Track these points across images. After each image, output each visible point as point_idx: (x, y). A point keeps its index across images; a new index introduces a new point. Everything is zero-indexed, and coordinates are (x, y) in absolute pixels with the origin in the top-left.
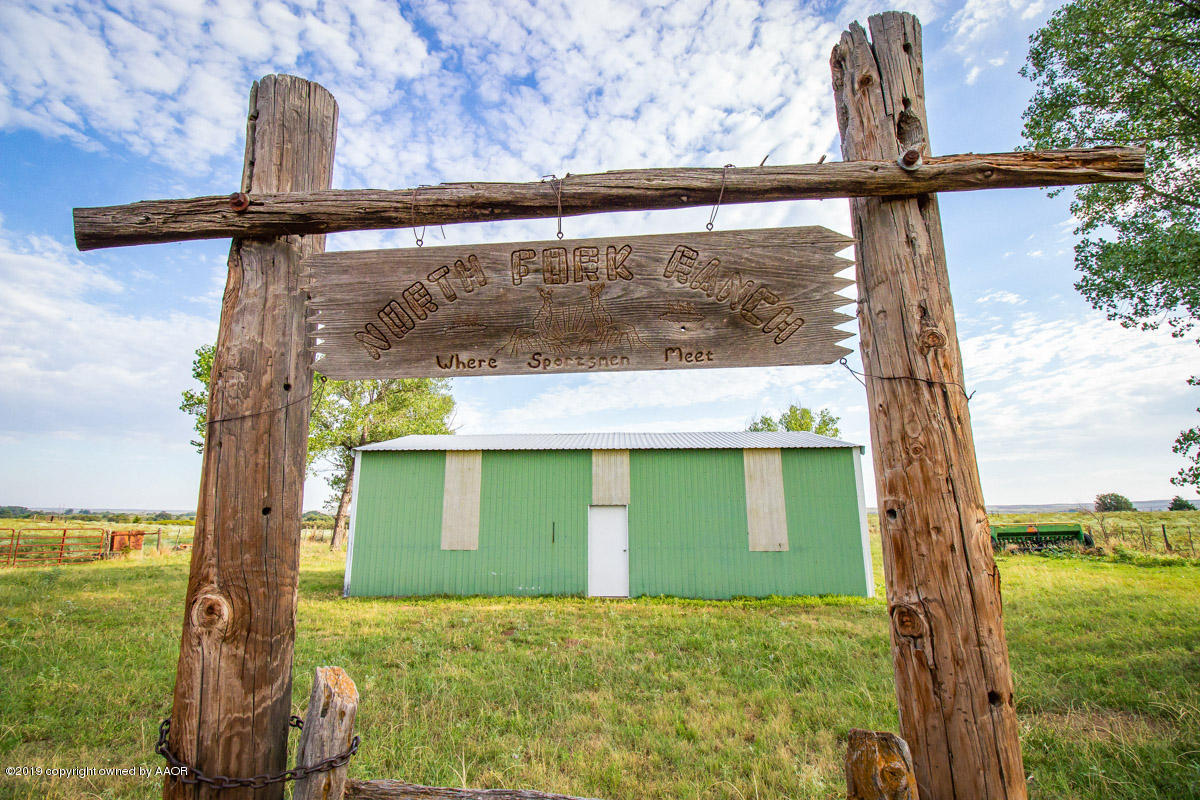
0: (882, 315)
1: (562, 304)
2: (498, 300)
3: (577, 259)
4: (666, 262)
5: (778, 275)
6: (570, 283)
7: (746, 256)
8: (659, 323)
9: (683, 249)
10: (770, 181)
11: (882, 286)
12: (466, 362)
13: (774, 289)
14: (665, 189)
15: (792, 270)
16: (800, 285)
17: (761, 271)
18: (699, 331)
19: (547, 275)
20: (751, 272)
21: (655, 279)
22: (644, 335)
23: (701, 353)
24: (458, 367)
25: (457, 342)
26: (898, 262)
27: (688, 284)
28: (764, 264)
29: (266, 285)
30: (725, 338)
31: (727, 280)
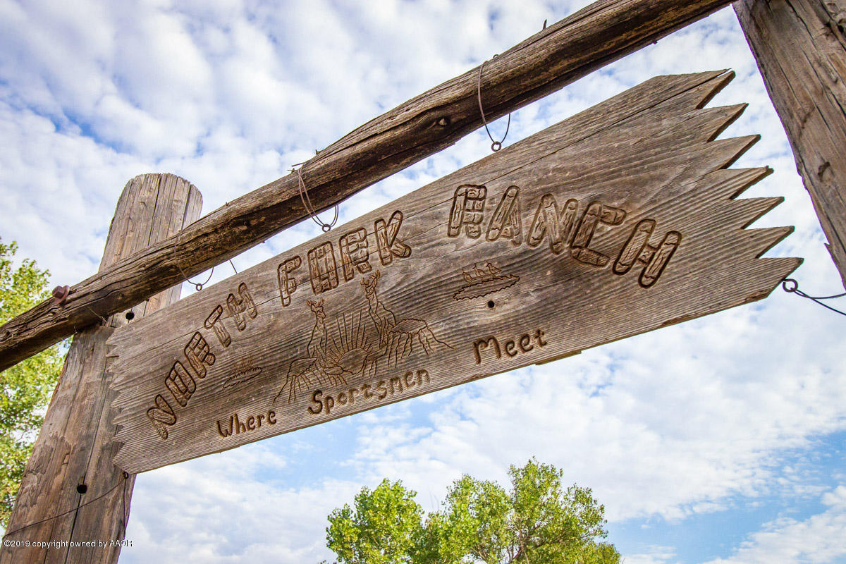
0: (827, 174)
1: (336, 315)
2: (269, 331)
3: (344, 250)
4: (447, 216)
5: (611, 176)
6: (342, 283)
7: (553, 165)
8: (454, 307)
9: (463, 190)
10: (542, 47)
11: (809, 123)
12: (245, 422)
13: (612, 199)
14: (413, 119)
15: (630, 161)
16: (653, 178)
17: (581, 179)
18: (515, 301)
19: (316, 282)
20: (569, 186)
21: (438, 244)
22: (439, 329)
23: (527, 336)
24: (238, 432)
25: (235, 396)
26: (820, 71)
27: (483, 236)
28: (583, 167)
29: (81, 374)
30: (557, 300)
31: (534, 211)
